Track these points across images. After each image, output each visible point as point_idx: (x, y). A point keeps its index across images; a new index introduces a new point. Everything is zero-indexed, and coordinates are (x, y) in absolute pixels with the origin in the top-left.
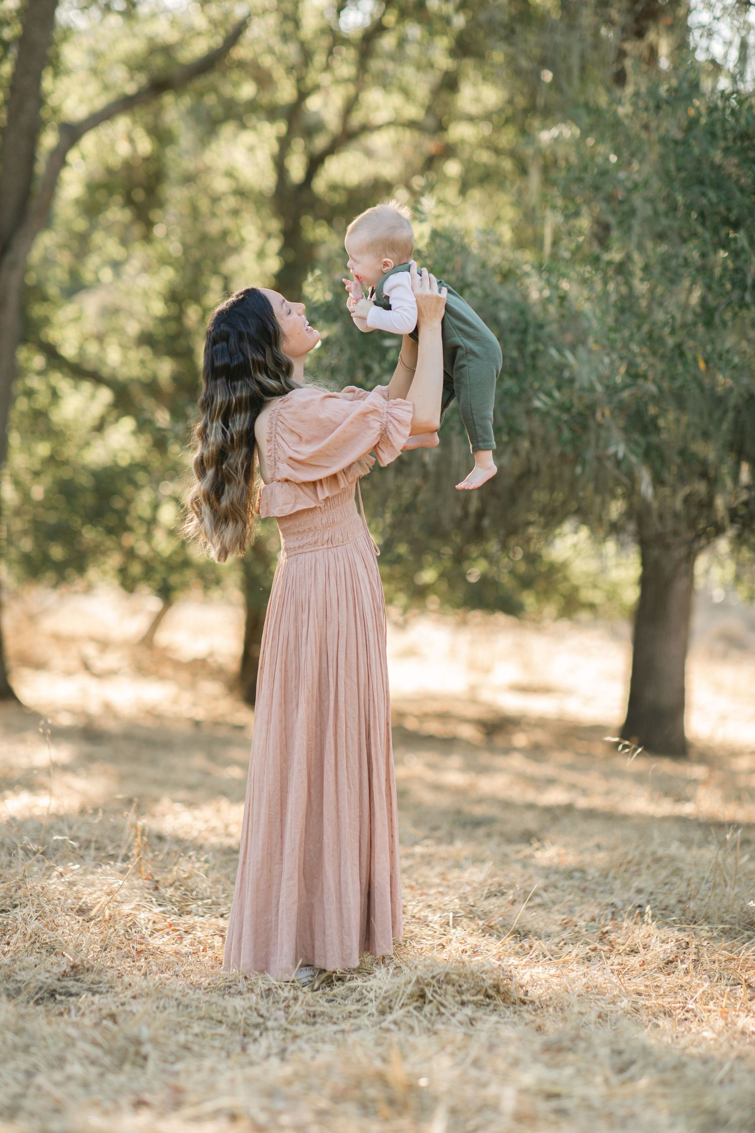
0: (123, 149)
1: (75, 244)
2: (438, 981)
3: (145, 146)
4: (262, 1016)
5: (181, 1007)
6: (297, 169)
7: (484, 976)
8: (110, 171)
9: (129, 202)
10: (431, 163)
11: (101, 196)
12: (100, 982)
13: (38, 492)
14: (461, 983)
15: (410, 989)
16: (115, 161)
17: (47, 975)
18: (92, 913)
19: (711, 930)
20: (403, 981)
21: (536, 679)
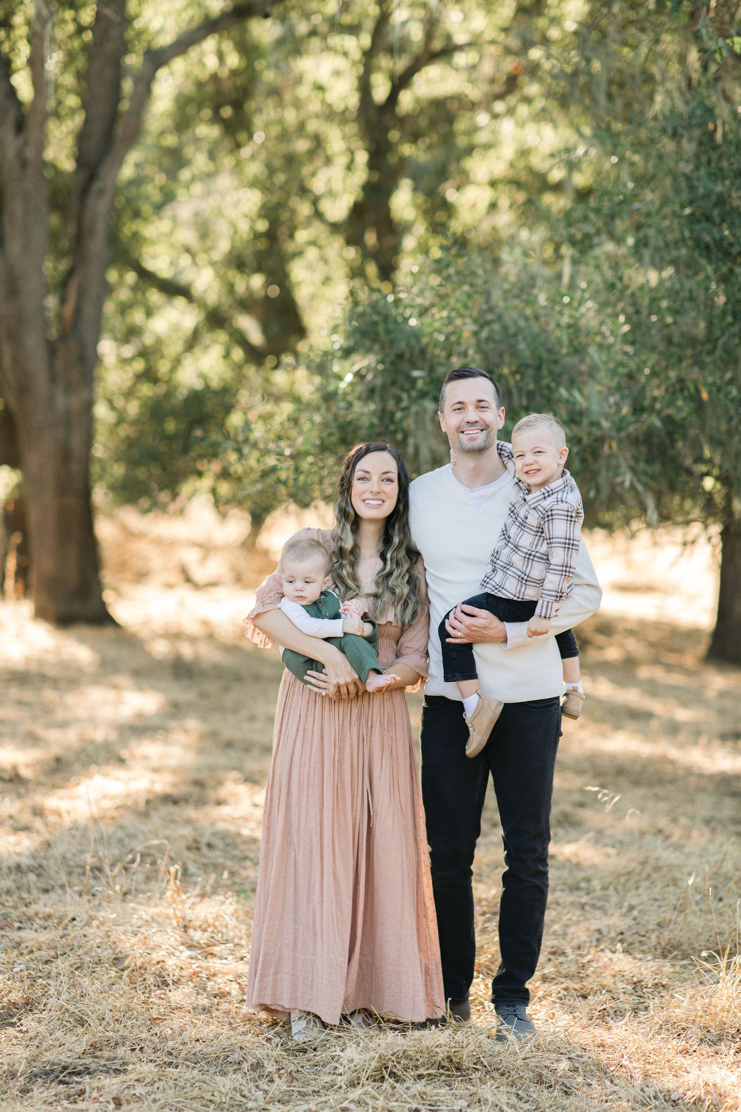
0: (212, 63)
1: (166, 161)
2: (397, 1057)
3: (234, 60)
4: (244, 1096)
5: (177, 1088)
6: (381, 91)
7: (438, 1050)
8: (200, 85)
9: (217, 118)
10: (512, 84)
11: (191, 110)
12: (115, 1058)
13: (133, 409)
14: (418, 1057)
15: (374, 1064)
16: (204, 75)
17: (69, 1054)
18: (126, 963)
19: (673, 965)
20: (368, 1057)
21: (639, 578)
